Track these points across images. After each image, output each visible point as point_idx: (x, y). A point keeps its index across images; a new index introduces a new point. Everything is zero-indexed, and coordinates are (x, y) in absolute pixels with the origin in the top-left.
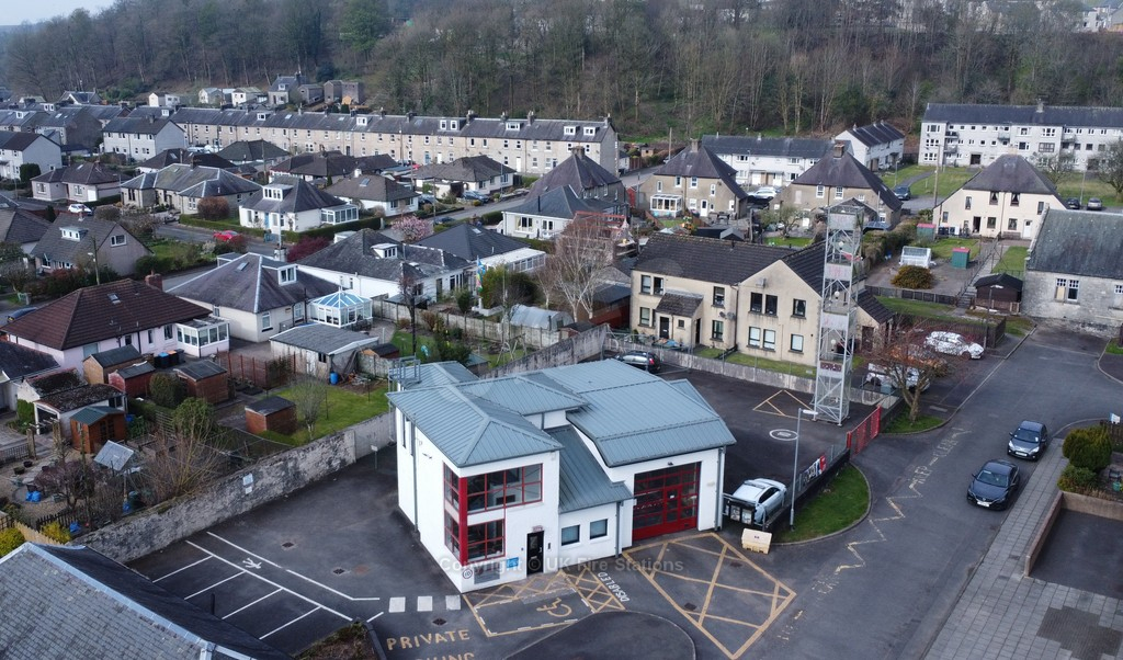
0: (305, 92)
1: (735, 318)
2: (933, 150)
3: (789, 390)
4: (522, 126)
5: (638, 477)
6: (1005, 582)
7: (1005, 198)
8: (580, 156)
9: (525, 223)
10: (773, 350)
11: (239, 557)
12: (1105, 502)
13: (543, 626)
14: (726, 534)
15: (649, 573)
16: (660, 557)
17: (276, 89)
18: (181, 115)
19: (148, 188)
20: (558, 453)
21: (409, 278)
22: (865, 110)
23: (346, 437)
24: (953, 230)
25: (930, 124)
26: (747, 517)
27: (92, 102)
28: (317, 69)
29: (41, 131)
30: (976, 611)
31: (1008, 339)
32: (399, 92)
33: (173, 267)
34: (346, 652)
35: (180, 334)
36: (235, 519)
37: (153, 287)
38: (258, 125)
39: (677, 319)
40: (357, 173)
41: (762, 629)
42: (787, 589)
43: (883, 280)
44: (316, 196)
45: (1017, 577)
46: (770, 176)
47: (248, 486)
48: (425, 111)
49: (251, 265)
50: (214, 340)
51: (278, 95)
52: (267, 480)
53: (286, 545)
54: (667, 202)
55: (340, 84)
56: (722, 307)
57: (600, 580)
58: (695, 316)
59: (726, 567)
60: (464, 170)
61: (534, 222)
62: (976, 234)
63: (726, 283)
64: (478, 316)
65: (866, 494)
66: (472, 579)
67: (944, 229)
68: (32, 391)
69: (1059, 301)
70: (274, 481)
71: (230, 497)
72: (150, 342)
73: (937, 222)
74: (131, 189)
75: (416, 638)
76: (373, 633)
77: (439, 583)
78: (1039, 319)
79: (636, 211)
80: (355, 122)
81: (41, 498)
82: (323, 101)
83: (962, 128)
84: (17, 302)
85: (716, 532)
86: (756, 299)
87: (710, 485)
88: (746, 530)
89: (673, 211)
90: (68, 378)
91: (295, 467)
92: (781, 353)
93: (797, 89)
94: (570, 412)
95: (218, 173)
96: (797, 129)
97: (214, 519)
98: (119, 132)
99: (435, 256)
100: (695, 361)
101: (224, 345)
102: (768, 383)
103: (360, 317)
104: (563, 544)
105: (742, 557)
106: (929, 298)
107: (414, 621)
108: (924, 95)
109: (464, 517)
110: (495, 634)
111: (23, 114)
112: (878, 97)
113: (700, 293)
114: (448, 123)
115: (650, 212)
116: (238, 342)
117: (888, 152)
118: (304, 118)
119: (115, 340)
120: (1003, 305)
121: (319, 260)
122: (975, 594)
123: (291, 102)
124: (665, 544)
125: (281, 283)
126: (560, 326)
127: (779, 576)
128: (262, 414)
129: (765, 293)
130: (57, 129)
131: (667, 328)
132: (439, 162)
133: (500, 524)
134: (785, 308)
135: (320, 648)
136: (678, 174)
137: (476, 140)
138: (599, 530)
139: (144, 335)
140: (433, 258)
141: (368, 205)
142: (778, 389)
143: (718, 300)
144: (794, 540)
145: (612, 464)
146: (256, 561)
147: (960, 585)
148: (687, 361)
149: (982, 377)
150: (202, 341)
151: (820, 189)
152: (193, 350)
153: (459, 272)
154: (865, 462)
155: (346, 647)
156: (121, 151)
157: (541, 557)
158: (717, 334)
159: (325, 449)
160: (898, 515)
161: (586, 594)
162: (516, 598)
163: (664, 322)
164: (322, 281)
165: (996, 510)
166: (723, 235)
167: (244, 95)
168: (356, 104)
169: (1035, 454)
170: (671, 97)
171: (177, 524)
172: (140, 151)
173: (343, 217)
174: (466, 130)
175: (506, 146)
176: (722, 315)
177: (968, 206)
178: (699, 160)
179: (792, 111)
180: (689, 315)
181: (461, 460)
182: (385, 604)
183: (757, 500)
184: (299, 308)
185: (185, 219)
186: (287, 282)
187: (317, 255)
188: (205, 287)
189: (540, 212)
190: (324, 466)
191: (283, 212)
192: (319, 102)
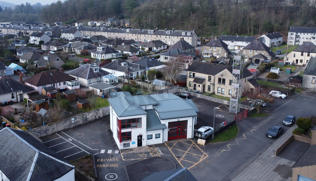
0: (115, 23)
1: (214, 85)
2: (292, 40)
3: (225, 105)
4: (171, 32)
5: (169, 123)
6: (269, 157)
7: (305, 54)
8: (182, 40)
9: (166, 58)
10: (224, 94)
11: (67, 138)
12: (305, 138)
13: (138, 159)
14: (194, 140)
15: (170, 148)
16: (174, 145)
17: (108, 22)
18: (82, 29)
19: (69, 47)
20: (146, 115)
21: (129, 71)
22: (273, 28)
23: (100, 110)
24: (290, 63)
25: (291, 33)
26: (200, 135)
27: (61, 25)
28: (119, 16)
29: (46, 33)
30: (257, 164)
31: (296, 94)
32: (139, 23)
33: (71, 67)
34: (86, 161)
35: (67, 84)
36: (69, 129)
37: (62, 72)
38: (101, 31)
39: (198, 84)
40: (123, 44)
41: (196, 164)
42: (206, 155)
43: (264, 76)
44: (111, 50)
45: (273, 156)
46: (240, 47)
47: (73, 121)
48: (146, 28)
49: (87, 67)
50: (76, 85)
51: (108, 23)
52: (78, 120)
53: (80, 136)
54: (207, 53)
55: (125, 20)
56: (211, 81)
57: (156, 149)
58: (203, 84)
59: (192, 148)
60: (153, 44)
61: (168, 58)
62: (297, 64)
63: (212, 75)
64: (147, 82)
65: (237, 132)
66: (123, 146)
67: (287, 63)
68: (27, 96)
69: (313, 84)
70: (80, 120)
71: (68, 123)
72: (60, 85)
73: (285, 61)
74: (65, 47)
75: (105, 160)
76: (94, 157)
77: (115, 147)
78: (307, 89)
79: (198, 56)
80: (126, 31)
81: (24, 121)
82: (120, 25)
83: (301, 34)
84: (31, 75)
85: (192, 139)
86: (220, 79)
87: (190, 126)
88: (199, 139)
89: (209, 56)
90: (37, 93)
91: (86, 117)
92: (226, 95)
93: (252, 23)
94: (154, 105)
95: (87, 44)
96: (252, 34)
97: (63, 128)
98: (65, 33)
99: (137, 66)
100: (201, 96)
101: (78, 87)
102: (220, 102)
103: (115, 81)
104: (148, 139)
105: (197, 146)
106: (275, 82)
107: (106, 155)
108: (290, 25)
109: (120, 130)
110: (125, 160)
111: (42, 28)
112: (276, 25)
113: (205, 77)
114: (151, 31)
115: (202, 56)
116: (82, 86)
117: (277, 41)
118: (113, 30)
119: (51, 84)
120: (296, 84)
121: (107, 66)
122: (259, 160)
123: (111, 25)
124: (177, 141)
125: (94, 72)
126: (166, 85)
127: (205, 151)
128: (81, 104)
129: (222, 78)
130: (50, 32)
131: (195, 87)
132: (148, 42)
133: (130, 133)
134: (227, 82)
135: (80, 160)
136: (211, 46)
137: (158, 36)
138: (158, 136)
139: (58, 84)
140: (137, 67)
141: (125, 53)
142: (222, 104)
143: (210, 79)
144: (213, 143)
145: (161, 119)
146: (71, 139)
147: (255, 157)
148: (199, 96)
149: (283, 104)
150: (73, 86)
151: (251, 50)
152: (70, 88)
153: (143, 70)
154: (240, 124)
155: (86, 160)
156: (65, 38)
157: (141, 142)
158: (209, 89)
159: (94, 113)
160: (244, 138)
161: (151, 152)
162: (133, 152)
163: (195, 85)
164: (106, 72)
165: (273, 139)
166: (220, 63)
167: (100, 23)
168: (129, 26)
169: (290, 124)
170: (215, 25)
171: (53, 129)
172: (70, 38)
173: (118, 56)
174: (155, 33)
175: (166, 38)
176: (211, 84)
177: (294, 56)
178: (217, 42)
179: (250, 29)
180: (201, 83)
181: (120, 115)
182: (100, 151)
183: (204, 131)
184: (99, 78)
185: (77, 55)
186: (96, 72)
187: (106, 65)
188: (76, 72)
189: (170, 55)
190: (94, 117)
191: (102, 54)
192: (119, 25)
